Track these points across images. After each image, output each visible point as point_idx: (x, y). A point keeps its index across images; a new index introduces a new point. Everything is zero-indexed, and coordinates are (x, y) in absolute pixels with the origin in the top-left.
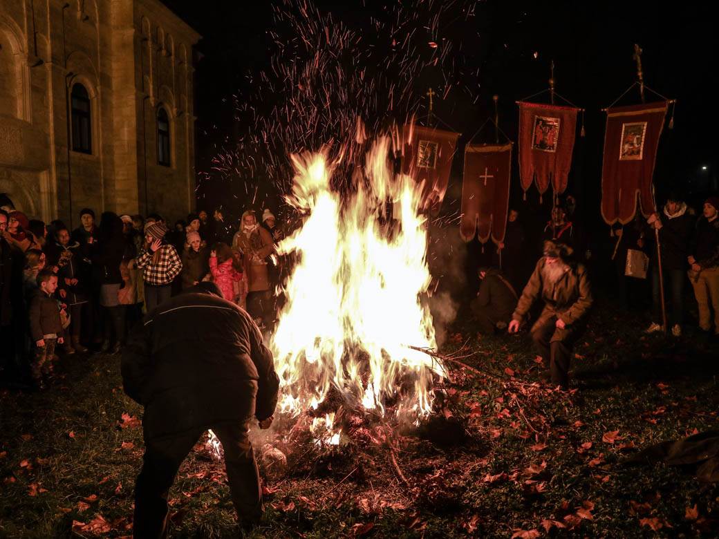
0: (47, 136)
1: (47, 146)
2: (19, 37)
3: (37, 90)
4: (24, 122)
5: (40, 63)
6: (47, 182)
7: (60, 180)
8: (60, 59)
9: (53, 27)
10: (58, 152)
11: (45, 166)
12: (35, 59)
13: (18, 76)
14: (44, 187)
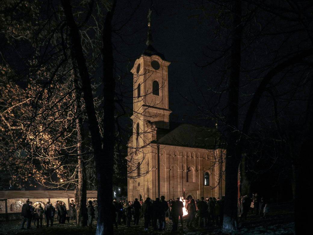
0: (199, 184)
1: (199, 186)
2: (194, 168)
3: (197, 176)
4: (194, 182)
5: (198, 171)
6: (198, 192)
7: (201, 192)
8: (202, 169)
9: (201, 163)
10: (200, 187)
11: (198, 190)
12: (197, 170)
13: (194, 174)
14: (198, 193)
